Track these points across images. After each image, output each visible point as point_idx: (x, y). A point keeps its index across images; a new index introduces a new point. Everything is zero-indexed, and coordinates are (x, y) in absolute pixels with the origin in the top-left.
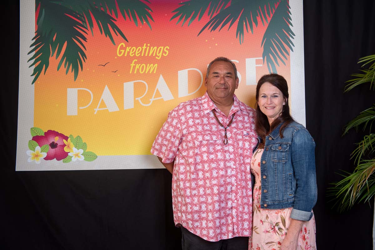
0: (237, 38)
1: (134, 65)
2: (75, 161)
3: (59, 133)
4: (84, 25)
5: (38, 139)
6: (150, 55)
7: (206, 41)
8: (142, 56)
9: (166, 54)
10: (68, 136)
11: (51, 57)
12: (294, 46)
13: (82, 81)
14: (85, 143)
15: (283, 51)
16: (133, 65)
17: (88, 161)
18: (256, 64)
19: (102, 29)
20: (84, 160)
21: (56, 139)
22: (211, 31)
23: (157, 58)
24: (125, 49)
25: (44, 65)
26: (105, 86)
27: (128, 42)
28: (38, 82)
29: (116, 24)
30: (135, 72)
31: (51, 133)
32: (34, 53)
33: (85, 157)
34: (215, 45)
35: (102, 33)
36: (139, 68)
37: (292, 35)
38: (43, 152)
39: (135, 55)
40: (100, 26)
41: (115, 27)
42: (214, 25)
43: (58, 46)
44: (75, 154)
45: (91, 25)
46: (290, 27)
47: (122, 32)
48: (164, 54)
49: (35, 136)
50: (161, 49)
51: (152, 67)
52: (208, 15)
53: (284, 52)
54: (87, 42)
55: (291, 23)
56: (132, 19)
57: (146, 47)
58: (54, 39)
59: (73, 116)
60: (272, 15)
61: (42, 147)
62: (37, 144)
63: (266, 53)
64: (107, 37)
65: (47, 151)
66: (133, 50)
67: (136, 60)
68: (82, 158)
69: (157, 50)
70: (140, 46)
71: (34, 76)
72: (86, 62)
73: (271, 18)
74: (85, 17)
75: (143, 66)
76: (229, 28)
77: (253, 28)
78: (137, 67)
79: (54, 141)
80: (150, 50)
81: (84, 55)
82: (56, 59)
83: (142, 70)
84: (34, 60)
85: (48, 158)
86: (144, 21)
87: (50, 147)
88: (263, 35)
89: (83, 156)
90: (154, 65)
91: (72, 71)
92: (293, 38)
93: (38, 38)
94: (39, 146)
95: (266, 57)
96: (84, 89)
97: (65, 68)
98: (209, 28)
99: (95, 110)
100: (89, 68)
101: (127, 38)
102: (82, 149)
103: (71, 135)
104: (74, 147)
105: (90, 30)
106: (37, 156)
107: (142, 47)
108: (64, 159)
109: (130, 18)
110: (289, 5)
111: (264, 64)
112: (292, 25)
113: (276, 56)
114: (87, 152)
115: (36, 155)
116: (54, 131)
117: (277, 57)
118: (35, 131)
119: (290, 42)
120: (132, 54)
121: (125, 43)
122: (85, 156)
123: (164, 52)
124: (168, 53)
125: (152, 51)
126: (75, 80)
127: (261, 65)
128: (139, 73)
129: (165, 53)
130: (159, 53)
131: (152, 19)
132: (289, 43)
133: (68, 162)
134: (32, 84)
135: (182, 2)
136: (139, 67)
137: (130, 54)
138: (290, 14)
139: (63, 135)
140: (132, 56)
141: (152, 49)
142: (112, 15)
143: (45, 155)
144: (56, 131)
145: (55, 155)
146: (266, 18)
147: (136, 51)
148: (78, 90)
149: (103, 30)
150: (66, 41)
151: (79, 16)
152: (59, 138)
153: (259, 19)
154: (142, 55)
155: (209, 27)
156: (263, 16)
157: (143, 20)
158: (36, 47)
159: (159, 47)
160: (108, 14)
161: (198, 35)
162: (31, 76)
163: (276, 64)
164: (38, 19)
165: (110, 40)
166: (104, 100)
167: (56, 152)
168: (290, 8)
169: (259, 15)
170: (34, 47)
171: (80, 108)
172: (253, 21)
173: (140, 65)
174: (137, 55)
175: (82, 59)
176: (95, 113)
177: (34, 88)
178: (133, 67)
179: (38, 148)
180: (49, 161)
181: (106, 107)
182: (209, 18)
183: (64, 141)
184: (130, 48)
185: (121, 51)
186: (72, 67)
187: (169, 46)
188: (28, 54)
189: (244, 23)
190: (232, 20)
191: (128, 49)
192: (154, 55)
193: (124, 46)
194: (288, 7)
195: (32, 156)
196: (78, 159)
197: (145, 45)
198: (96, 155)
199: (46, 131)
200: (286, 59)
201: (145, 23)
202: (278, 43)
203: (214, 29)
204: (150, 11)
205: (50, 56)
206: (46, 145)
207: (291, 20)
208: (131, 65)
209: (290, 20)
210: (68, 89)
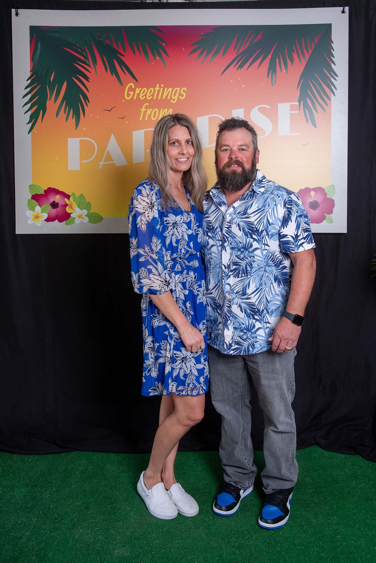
0: (268, 78)
1: (145, 110)
2: (78, 223)
3: (60, 191)
4: (85, 61)
5: (37, 198)
6: (164, 98)
7: (232, 81)
8: (154, 100)
9: (182, 97)
10: (70, 194)
11: (49, 100)
12: (336, 90)
13: (85, 129)
14: (89, 202)
15: (323, 95)
16: (143, 110)
17: (93, 223)
18: (291, 111)
19: (107, 66)
20: (89, 222)
21: (57, 198)
22: (238, 69)
23: (172, 101)
24: (134, 90)
25: (41, 110)
26: (111, 135)
27: (138, 82)
28: (34, 131)
29: (123, 59)
30: (146, 119)
31: (51, 191)
32: (29, 96)
33: (89, 219)
34: (242, 87)
35: (107, 71)
36: (151, 114)
37: (333, 75)
38: (44, 213)
39: (146, 98)
40: (105, 63)
41: (122, 64)
42: (241, 62)
43: (56, 87)
44: (78, 214)
45: (95, 62)
46: (332, 66)
47: (131, 69)
48: (180, 97)
49: (34, 194)
50: (176, 90)
51: (166, 112)
52: (234, 50)
53: (324, 97)
54: (89, 82)
55: (334, 62)
56: (143, 53)
57: (159, 89)
58: (52, 79)
59: (75, 171)
60: (311, 51)
61: (42, 207)
62: (37, 203)
63: (303, 98)
64: (112, 75)
65: (48, 211)
66: (144, 91)
67: (147, 104)
68: (86, 220)
69: (172, 92)
70: (152, 87)
71: (30, 124)
72: (88, 106)
73: (309, 55)
74: (87, 51)
75: (156, 111)
76: (259, 66)
77: (288, 67)
78: (149, 112)
79: (54, 200)
80: (164, 91)
81: (86, 98)
82: (55, 103)
83: (154, 117)
84: (30, 104)
85: (48, 220)
86: (157, 57)
87: (51, 207)
88: (299, 76)
89: (87, 218)
90: (168, 110)
91: (73, 119)
92: (336, 80)
93: (33, 78)
94: (39, 206)
95: (302, 102)
96: (86, 139)
97: (65, 114)
98: (235, 66)
99: (100, 163)
100: (92, 114)
101: (136, 77)
102: (86, 209)
103: (73, 193)
104: (77, 207)
105: (94, 68)
106: (37, 217)
107: (154, 89)
108: (66, 221)
109: (140, 54)
110: (331, 39)
111: (300, 110)
112: (334, 64)
113: (314, 100)
114: (92, 213)
115: (37, 215)
116: (54, 189)
117: (315, 102)
118: (34, 189)
119: (332, 84)
120: (142, 97)
121: (134, 84)
122: (89, 217)
123: (180, 94)
124: (186, 96)
125: (167, 94)
126: (76, 129)
127: (297, 112)
128: (151, 119)
129: (182, 95)
130: (175, 95)
131: (167, 54)
132: (330, 85)
133: (71, 224)
134: (28, 134)
135: (202, 34)
136: (151, 112)
137: (141, 97)
138: (332, 50)
139: (64, 192)
140: (143, 99)
141: (167, 91)
142: (119, 49)
143: (45, 216)
144: (57, 188)
145: (56, 216)
146: (303, 54)
147: (147, 93)
148: (81, 141)
149: (108, 68)
150: (66, 82)
151: (80, 51)
152: (60, 196)
153: (295, 56)
154: (155, 98)
155: (235, 64)
156: (300, 52)
157: (156, 54)
158: (31, 89)
159: (175, 88)
160: (114, 48)
161: (222, 74)
162: (27, 124)
163: (315, 111)
164: (33, 55)
165: (117, 79)
166: (109, 152)
167: (57, 213)
168: (333, 43)
169: (295, 51)
170: (29, 89)
171: (83, 161)
172: (287, 58)
173: (151, 110)
174: (149, 99)
175: (84, 103)
176: (100, 167)
177: (31, 138)
178: (144, 112)
179: (38, 208)
180: (50, 222)
181: (113, 161)
182: (236, 53)
183: (66, 200)
184: (140, 89)
185: (129, 93)
186: (73, 113)
187: (186, 88)
188: (23, 98)
189: (277, 60)
190: (262, 57)
191: (137, 91)
192: (169, 98)
193: (133, 87)
194: (331, 42)
195: (32, 217)
196: (82, 220)
197: (158, 85)
198: (102, 217)
199: (46, 189)
200: (327, 105)
201: (159, 59)
202: (317, 85)
203: (241, 67)
204: (164, 44)
205: (47, 99)
206: (47, 204)
207: (334, 58)
208: (141, 110)
209: (332, 58)
210: (69, 139)
